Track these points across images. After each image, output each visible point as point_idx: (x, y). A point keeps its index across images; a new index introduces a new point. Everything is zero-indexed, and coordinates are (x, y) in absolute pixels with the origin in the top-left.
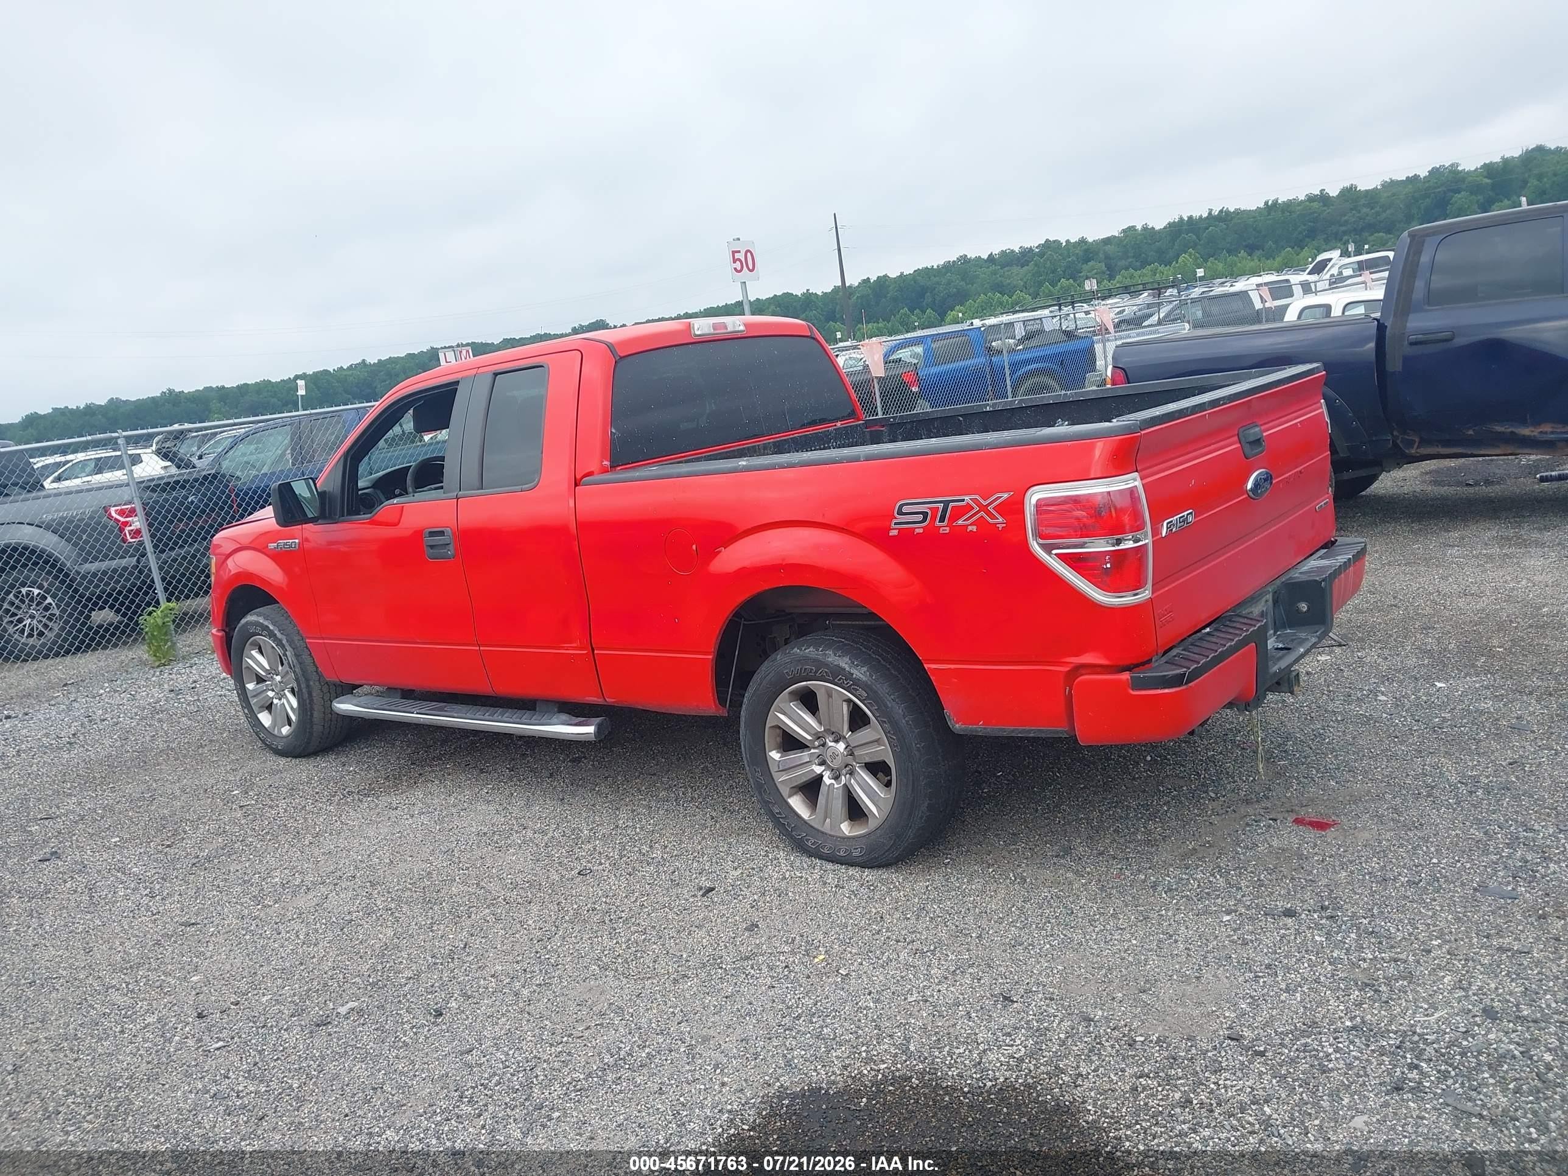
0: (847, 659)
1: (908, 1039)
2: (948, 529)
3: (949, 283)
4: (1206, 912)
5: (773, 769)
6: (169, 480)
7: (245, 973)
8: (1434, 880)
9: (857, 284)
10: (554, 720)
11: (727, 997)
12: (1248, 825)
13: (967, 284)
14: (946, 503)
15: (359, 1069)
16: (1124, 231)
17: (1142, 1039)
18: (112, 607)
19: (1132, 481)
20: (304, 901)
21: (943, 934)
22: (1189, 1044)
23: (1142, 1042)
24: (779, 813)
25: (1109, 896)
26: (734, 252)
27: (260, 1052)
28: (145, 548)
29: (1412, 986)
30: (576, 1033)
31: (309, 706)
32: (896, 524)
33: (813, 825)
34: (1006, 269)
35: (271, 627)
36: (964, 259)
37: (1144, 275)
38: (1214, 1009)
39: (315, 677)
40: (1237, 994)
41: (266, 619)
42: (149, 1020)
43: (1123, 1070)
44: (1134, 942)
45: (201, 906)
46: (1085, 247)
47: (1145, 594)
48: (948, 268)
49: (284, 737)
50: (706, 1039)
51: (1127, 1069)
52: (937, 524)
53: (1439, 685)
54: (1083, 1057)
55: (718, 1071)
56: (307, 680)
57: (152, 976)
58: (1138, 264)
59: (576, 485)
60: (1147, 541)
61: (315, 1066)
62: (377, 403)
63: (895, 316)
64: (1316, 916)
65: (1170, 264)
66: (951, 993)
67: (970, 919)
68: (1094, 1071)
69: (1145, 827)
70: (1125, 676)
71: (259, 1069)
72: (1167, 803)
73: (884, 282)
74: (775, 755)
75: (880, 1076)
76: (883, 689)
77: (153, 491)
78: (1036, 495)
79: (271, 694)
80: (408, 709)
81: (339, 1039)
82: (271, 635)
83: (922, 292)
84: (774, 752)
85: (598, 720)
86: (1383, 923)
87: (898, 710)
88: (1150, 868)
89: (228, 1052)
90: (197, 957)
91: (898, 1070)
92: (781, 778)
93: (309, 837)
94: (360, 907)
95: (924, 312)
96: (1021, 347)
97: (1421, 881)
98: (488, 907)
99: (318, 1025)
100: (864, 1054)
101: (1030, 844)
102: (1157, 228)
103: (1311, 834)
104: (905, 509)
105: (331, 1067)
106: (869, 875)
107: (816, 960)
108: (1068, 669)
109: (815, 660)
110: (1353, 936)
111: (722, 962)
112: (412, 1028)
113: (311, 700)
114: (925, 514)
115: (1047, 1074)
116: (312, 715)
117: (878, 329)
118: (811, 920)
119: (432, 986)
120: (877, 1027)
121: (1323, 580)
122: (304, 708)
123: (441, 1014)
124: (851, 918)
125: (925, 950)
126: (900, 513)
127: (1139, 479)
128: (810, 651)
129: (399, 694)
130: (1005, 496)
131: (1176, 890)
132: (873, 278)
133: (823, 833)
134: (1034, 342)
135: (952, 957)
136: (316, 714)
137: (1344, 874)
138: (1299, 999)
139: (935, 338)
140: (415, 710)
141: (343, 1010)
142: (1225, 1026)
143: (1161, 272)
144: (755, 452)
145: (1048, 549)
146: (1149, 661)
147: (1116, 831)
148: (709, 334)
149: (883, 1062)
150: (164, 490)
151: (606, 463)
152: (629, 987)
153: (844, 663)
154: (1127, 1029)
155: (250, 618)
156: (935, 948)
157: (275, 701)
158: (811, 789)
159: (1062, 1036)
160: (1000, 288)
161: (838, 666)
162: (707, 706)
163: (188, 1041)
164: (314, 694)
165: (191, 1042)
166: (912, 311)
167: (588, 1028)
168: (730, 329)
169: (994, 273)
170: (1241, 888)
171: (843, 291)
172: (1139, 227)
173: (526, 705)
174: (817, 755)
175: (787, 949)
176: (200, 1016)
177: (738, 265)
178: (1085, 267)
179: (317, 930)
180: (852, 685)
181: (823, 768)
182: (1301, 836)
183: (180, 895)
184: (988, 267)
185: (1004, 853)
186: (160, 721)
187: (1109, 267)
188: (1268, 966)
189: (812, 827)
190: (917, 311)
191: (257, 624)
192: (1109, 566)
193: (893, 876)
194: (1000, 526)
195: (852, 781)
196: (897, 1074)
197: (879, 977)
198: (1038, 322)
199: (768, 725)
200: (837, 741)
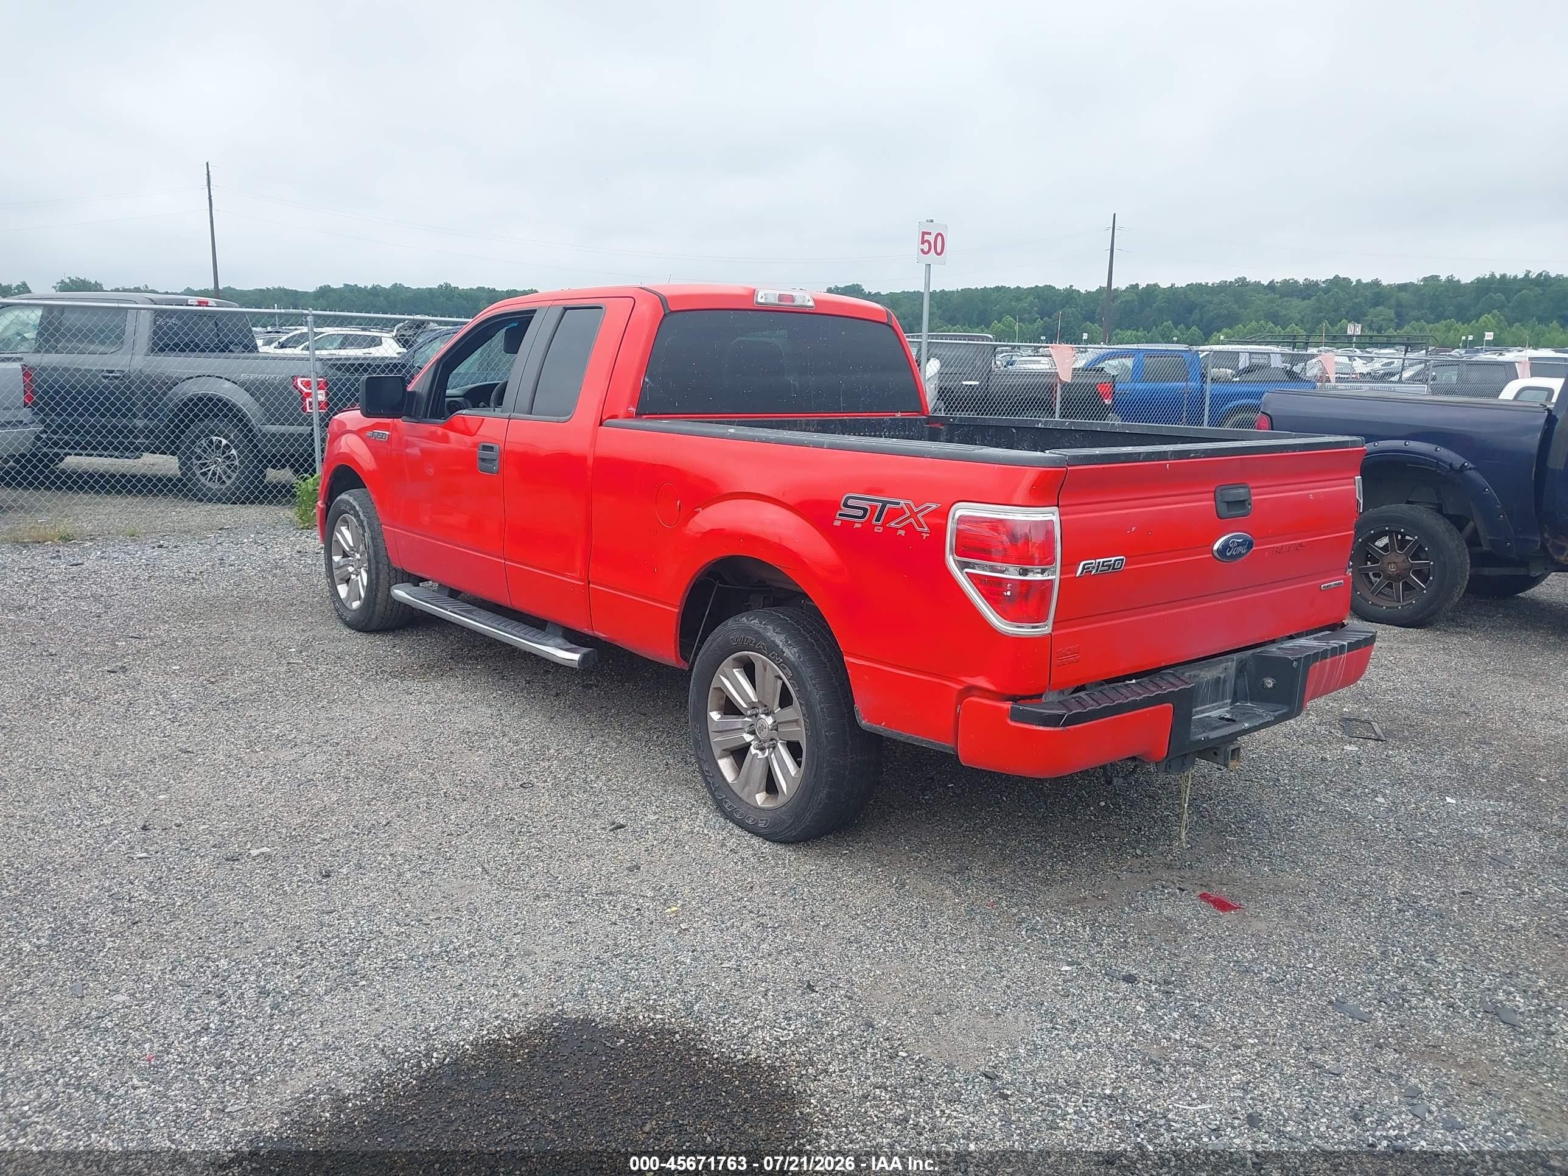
0: (782, 637)
1: (698, 999)
2: (881, 528)
3: (1221, 303)
4: (1052, 958)
5: (711, 728)
6: (354, 362)
7: (202, 803)
8: (1296, 984)
9: (1124, 289)
10: (551, 642)
11: (569, 923)
12: (1153, 888)
13: (1240, 308)
14: (884, 504)
15: (236, 904)
16: (1425, 279)
17: (904, 1054)
18: (292, 466)
19: (1050, 515)
20: (286, 755)
21: (795, 917)
22: (945, 1071)
23: (904, 1058)
24: (708, 771)
25: (971, 920)
26: (924, 234)
27: (170, 870)
28: (312, 419)
29: (1196, 1075)
30: (426, 920)
31: (374, 586)
32: (840, 515)
33: (734, 789)
34: (1285, 299)
35: (357, 508)
36: (1242, 282)
37: (1438, 330)
38: (992, 1046)
39: (384, 560)
40: (1023, 1038)
41: (355, 499)
42: (105, 821)
43: (867, 1078)
44: (963, 967)
45: (205, 738)
46: (1377, 290)
47: (1045, 629)
48: (1223, 288)
49: (354, 611)
50: (528, 954)
51: (872, 1078)
52: (874, 522)
53: (1449, 800)
54: (840, 1056)
55: (518, 983)
56: (377, 563)
57: (131, 786)
58: (1432, 317)
59: (601, 424)
60: (1054, 577)
61: (203, 892)
62: (471, 320)
63: (1157, 327)
64: (1153, 988)
65: (1469, 321)
66: (765, 968)
67: (828, 909)
68: (840, 1071)
69: (1052, 866)
70: (1008, 705)
71: (161, 883)
72: (1090, 850)
73: (1153, 291)
74: (715, 716)
75: (651, 1024)
76: (807, 672)
77: (339, 369)
78: (961, 510)
79: (351, 569)
80: (444, 606)
81: (236, 876)
82: (357, 515)
83: (1190, 308)
84: (715, 713)
85: (585, 650)
86: (1213, 1010)
87: (816, 695)
88: (1029, 905)
89: (147, 863)
90: (174, 779)
91: (670, 1023)
92: (715, 739)
93: (325, 702)
94: (326, 770)
95: (1188, 328)
96: (1238, 379)
97: (1282, 980)
98: (427, 796)
99: (228, 860)
100: (651, 1002)
101: (933, 855)
102: (1463, 282)
103: (1207, 911)
104: (850, 502)
105: (215, 896)
106: (767, 847)
107: (669, 910)
108: (961, 687)
109: (757, 632)
110: (1175, 1015)
111: (587, 892)
112: (299, 881)
113: (378, 582)
114: (865, 510)
115: (797, 1062)
116: (376, 596)
117: (1136, 337)
118: (689, 874)
119: (338, 851)
120: (680, 982)
121: (1296, 660)
122: (371, 588)
123: (328, 876)
124: (724, 881)
125: (769, 925)
126: (846, 505)
127: (1057, 514)
128: (755, 623)
129: (447, 592)
130: (934, 506)
131: (1039, 930)
132: (1142, 285)
133: (740, 798)
134: (1252, 377)
135: (789, 937)
136: (380, 595)
137: (1212, 956)
138: (1078, 1058)
139: (1150, 354)
140: (450, 608)
141: (254, 852)
142: (990, 1064)
143: (1456, 329)
144: (796, 426)
145: (963, 566)
146: (1040, 696)
147: (1022, 863)
148: (772, 304)
149: (663, 1013)
150: (348, 370)
151: (633, 409)
152: (496, 892)
153: (779, 640)
154: (899, 1042)
155: (344, 496)
156: (779, 926)
157: (353, 577)
158: (739, 754)
159: (836, 1033)
160: (1274, 318)
161: (774, 642)
162: (669, 657)
163: (123, 846)
164: (381, 577)
165: (124, 848)
166: (1176, 324)
167: (439, 918)
168: (798, 302)
169: (1271, 301)
170: (1102, 945)
171: (1108, 293)
172: (1443, 278)
173: (538, 624)
174: (749, 724)
175: (650, 894)
176: (144, 828)
177: (926, 247)
178: (1371, 310)
179: (279, 781)
180: (784, 663)
181: (752, 737)
182: (1198, 911)
183: (195, 725)
184: (1267, 294)
185: (904, 858)
186: (275, 576)
187: (1398, 315)
188: (1073, 1022)
189: (733, 791)
190: (1182, 326)
191: (348, 502)
192: (1009, 593)
193: (787, 853)
194: (925, 535)
195: (773, 755)
196: (667, 1026)
197: (713, 939)
198: (1266, 356)
199: (712, 686)
200: (767, 714)
